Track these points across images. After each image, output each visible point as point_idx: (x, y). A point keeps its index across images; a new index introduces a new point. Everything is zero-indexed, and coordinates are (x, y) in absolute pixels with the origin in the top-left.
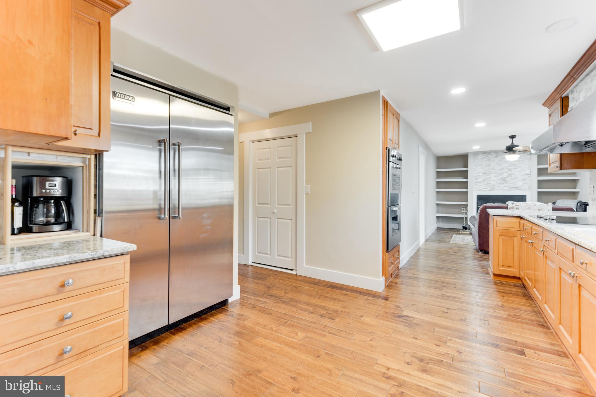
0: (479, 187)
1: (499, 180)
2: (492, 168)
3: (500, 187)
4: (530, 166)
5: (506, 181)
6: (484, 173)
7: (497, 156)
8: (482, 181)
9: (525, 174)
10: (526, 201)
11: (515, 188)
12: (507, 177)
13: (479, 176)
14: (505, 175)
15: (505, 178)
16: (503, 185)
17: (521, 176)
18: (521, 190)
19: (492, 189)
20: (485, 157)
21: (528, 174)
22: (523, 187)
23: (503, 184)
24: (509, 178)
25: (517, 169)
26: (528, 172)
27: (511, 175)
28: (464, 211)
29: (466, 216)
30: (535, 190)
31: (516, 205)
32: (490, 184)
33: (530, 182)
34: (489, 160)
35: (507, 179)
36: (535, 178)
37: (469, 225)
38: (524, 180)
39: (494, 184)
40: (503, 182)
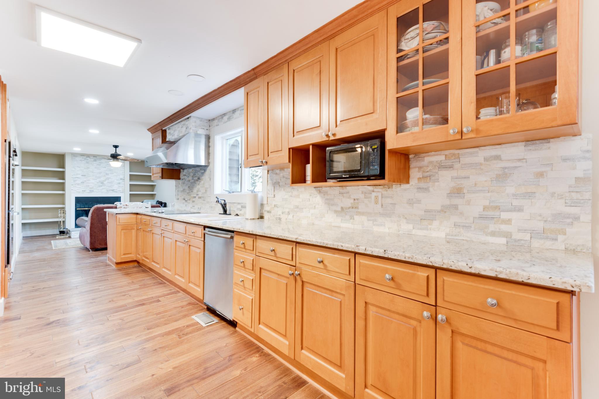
0: (78, 189)
1: (97, 183)
2: (91, 171)
3: (98, 190)
4: (124, 172)
5: (103, 184)
6: (82, 175)
7: (95, 160)
8: (80, 183)
9: (120, 179)
10: (121, 200)
11: (111, 190)
12: (104, 180)
13: (78, 178)
14: (102, 179)
15: (104, 181)
16: (101, 188)
17: (117, 180)
18: (117, 192)
19: (91, 191)
20: (83, 159)
21: (122, 179)
22: (118, 190)
23: (101, 186)
24: (106, 181)
25: (113, 173)
26: (122, 177)
27: (108, 179)
28: (61, 214)
29: (64, 220)
30: (128, 193)
31: (123, 205)
32: (88, 186)
33: (123, 186)
34: (87, 163)
35: (105, 183)
36: (128, 182)
37: (67, 229)
38: (119, 183)
39: (92, 187)
40: (101, 184)
